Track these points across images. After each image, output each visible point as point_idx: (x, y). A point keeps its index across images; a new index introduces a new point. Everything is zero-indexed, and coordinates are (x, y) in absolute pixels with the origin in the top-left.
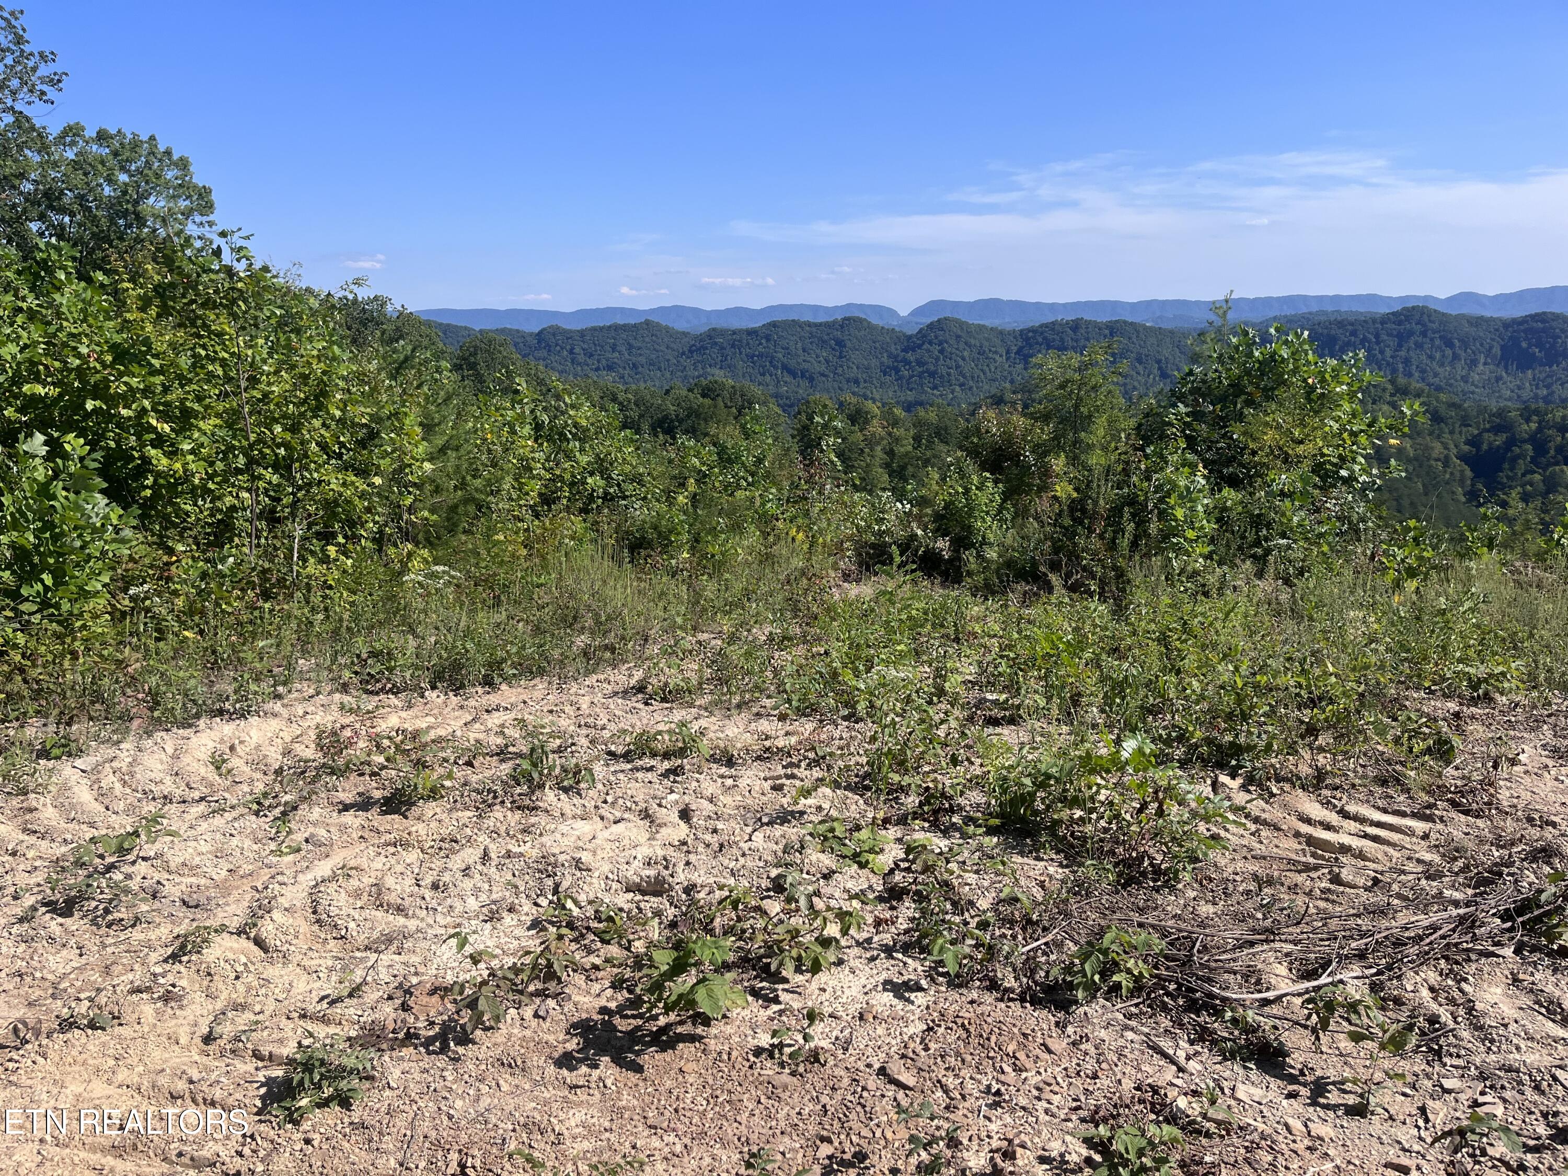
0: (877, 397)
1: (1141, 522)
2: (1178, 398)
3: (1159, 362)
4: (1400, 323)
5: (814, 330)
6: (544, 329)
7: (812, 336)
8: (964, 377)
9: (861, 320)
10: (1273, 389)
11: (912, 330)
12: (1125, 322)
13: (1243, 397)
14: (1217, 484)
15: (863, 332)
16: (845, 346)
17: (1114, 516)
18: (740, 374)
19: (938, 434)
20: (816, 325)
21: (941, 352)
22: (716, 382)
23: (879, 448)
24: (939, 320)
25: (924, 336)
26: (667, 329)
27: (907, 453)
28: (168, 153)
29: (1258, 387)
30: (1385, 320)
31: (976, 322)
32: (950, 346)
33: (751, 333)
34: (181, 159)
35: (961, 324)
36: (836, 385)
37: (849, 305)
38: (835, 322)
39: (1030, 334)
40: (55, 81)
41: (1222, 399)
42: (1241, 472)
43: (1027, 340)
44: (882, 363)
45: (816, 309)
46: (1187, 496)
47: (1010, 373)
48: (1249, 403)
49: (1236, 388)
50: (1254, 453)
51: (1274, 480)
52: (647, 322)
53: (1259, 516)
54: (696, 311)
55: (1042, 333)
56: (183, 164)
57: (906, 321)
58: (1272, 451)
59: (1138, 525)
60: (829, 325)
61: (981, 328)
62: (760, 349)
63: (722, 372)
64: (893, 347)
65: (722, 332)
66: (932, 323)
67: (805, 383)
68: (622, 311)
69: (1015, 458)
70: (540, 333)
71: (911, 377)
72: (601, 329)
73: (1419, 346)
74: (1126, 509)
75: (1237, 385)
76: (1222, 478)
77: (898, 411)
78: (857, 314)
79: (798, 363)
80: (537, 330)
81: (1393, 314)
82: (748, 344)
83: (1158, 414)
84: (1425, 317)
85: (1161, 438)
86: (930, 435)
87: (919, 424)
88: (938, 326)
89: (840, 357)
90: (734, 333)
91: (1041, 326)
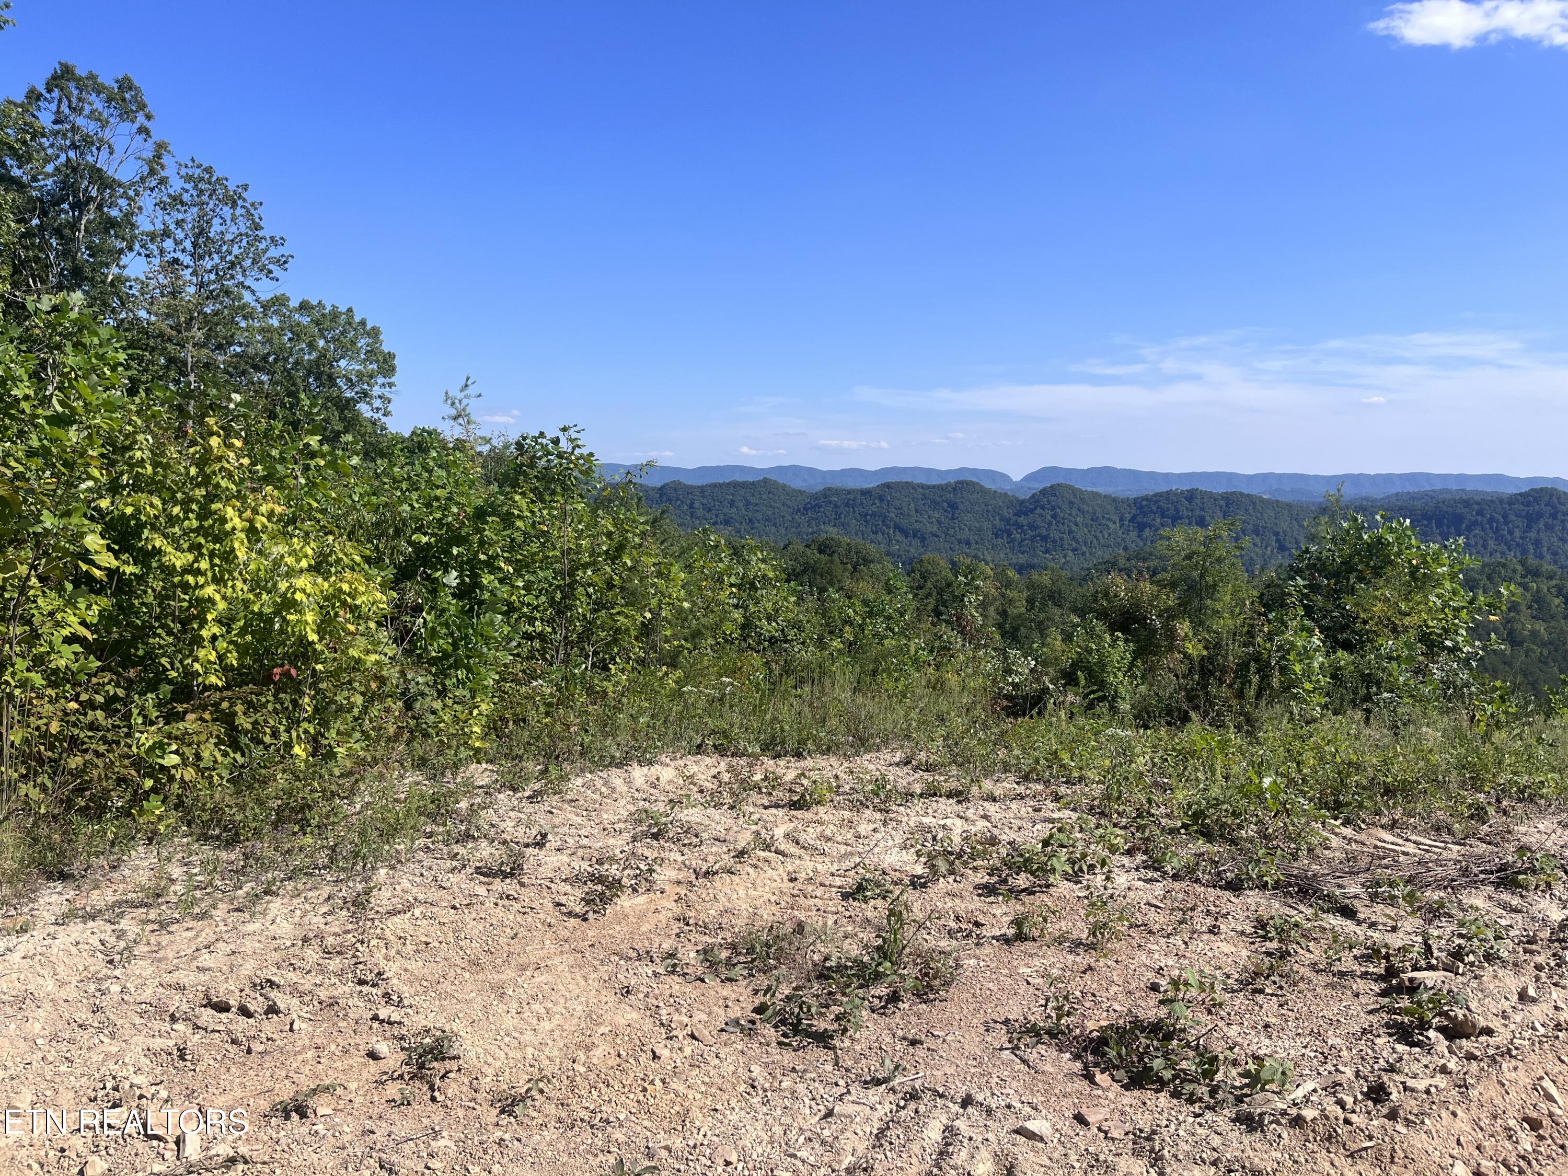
0: (989, 559)
1: (1265, 677)
2: (1296, 572)
3: (1277, 534)
4: (1528, 504)
5: (927, 491)
6: (666, 484)
7: (925, 497)
8: (1078, 543)
9: (974, 484)
10: (1382, 568)
11: (1024, 495)
12: (1241, 494)
13: (1355, 574)
14: (1332, 647)
15: (975, 496)
16: (957, 508)
17: (1241, 670)
18: (853, 532)
19: (1051, 597)
20: (929, 487)
21: (1054, 516)
22: (832, 539)
23: (992, 608)
24: (1052, 487)
25: (1037, 501)
26: (784, 487)
27: (1020, 615)
28: (363, 323)
29: (1367, 565)
30: (1512, 500)
31: (1089, 489)
32: (1063, 511)
33: (865, 493)
34: (373, 328)
35: (1074, 491)
36: (947, 546)
37: (961, 469)
38: (948, 485)
39: (1144, 503)
40: (282, 262)
41: (1336, 575)
42: (1354, 638)
43: (1141, 507)
44: (994, 526)
45: (929, 472)
46: (1306, 655)
47: (1123, 539)
48: (1361, 579)
49: (1348, 566)
50: (1365, 622)
51: (1382, 645)
52: (765, 481)
53: (1369, 675)
54: (811, 471)
55: (1156, 502)
56: (375, 333)
57: (1019, 485)
58: (1381, 622)
59: (1262, 678)
60: (941, 488)
61: (1095, 495)
62: (874, 509)
63: (835, 530)
64: (1005, 511)
65: (837, 492)
66: (1045, 489)
67: (916, 542)
68: (742, 469)
69: (1142, 620)
70: (663, 487)
71: (1023, 540)
72: (721, 485)
73: (1549, 528)
74: (1252, 664)
75: (1348, 563)
76: (1336, 641)
77: (1011, 573)
78: (970, 478)
79: (910, 524)
80: (659, 485)
81: (1521, 494)
82: (862, 503)
83: (1278, 586)
84: (1554, 499)
85: (1282, 606)
86: (1043, 598)
87: (1031, 586)
88: (1052, 492)
89: (953, 519)
90: (849, 492)
91: (1156, 495)
